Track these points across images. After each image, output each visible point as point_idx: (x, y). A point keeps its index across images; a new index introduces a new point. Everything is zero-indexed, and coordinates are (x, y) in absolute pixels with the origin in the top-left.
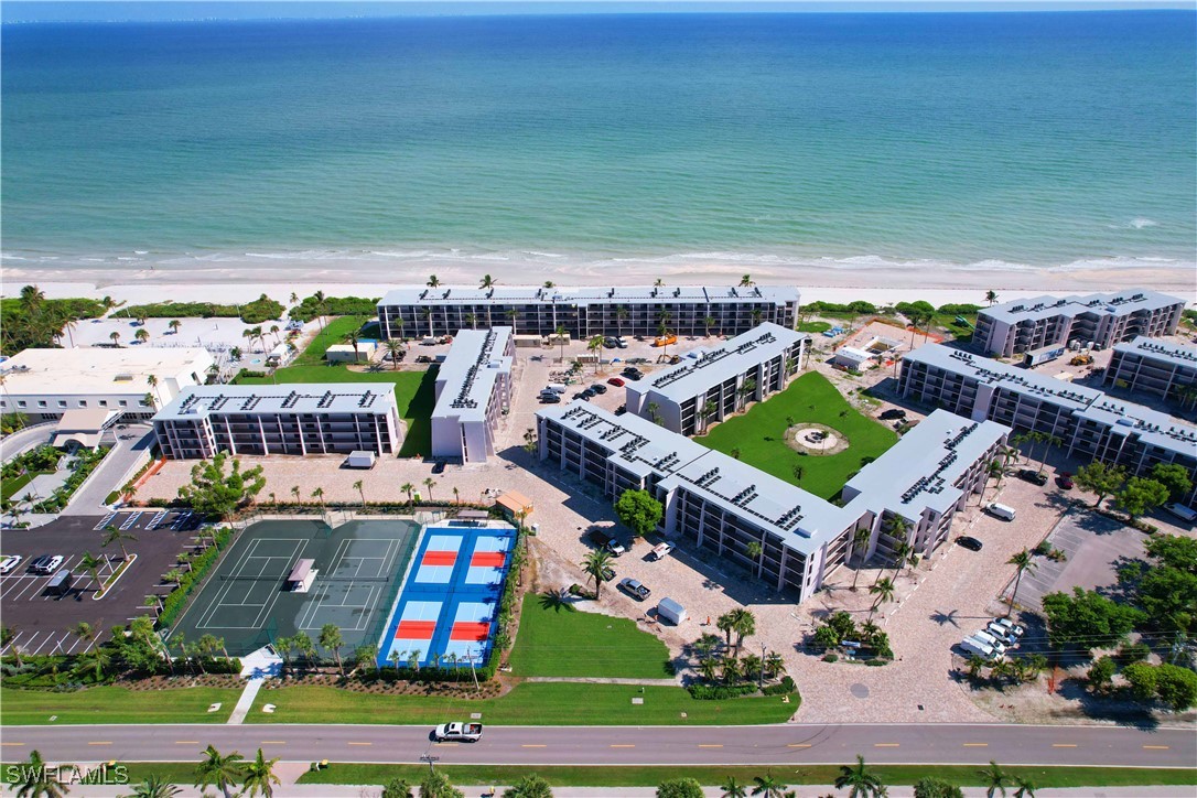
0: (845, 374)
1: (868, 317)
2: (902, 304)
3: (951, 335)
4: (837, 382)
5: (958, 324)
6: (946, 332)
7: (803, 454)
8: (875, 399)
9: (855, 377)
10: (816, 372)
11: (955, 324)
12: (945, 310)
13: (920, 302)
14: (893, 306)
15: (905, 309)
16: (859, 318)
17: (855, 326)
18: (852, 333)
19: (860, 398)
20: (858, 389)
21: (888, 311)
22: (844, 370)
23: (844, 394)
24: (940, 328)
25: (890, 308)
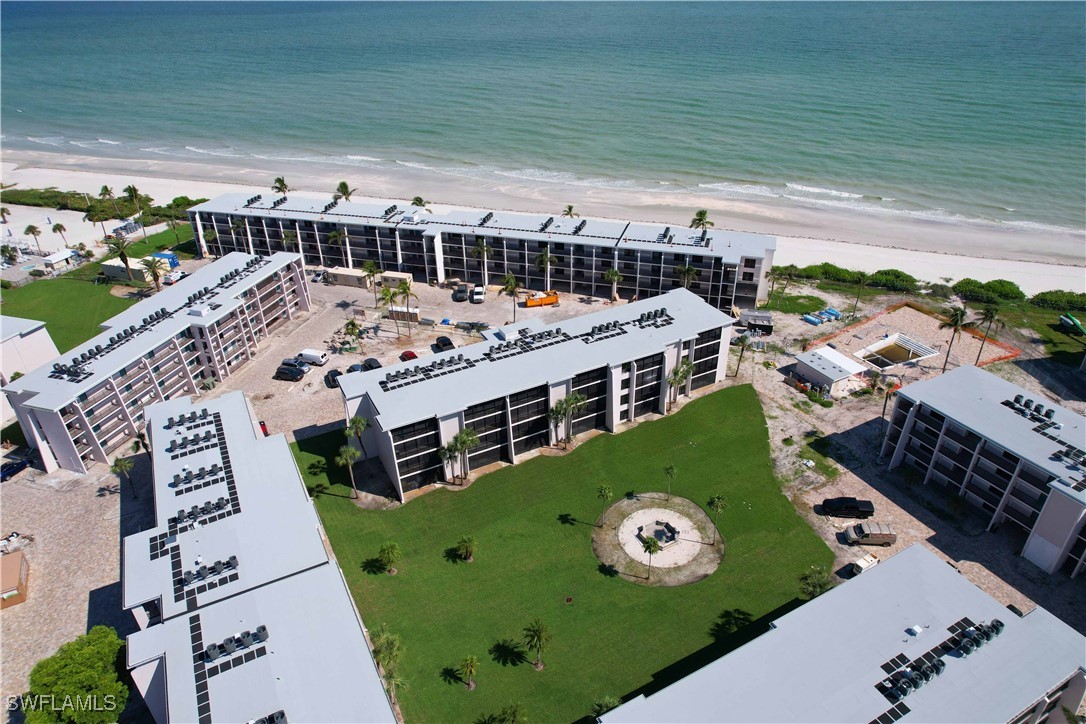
0: (802, 397)
1: (896, 298)
2: (968, 282)
3: (1042, 348)
4: (776, 412)
5: (1063, 328)
6: (1034, 341)
7: (608, 571)
8: (830, 462)
9: (817, 408)
10: (750, 387)
11: (1055, 328)
12: (1043, 301)
13: (1001, 282)
14: (951, 284)
15: (970, 291)
16: (882, 298)
17: (866, 309)
18: (855, 321)
19: (800, 456)
20: (808, 435)
21: (939, 292)
22: (803, 391)
23: (776, 440)
24: (1025, 332)
25: (942, 287)
